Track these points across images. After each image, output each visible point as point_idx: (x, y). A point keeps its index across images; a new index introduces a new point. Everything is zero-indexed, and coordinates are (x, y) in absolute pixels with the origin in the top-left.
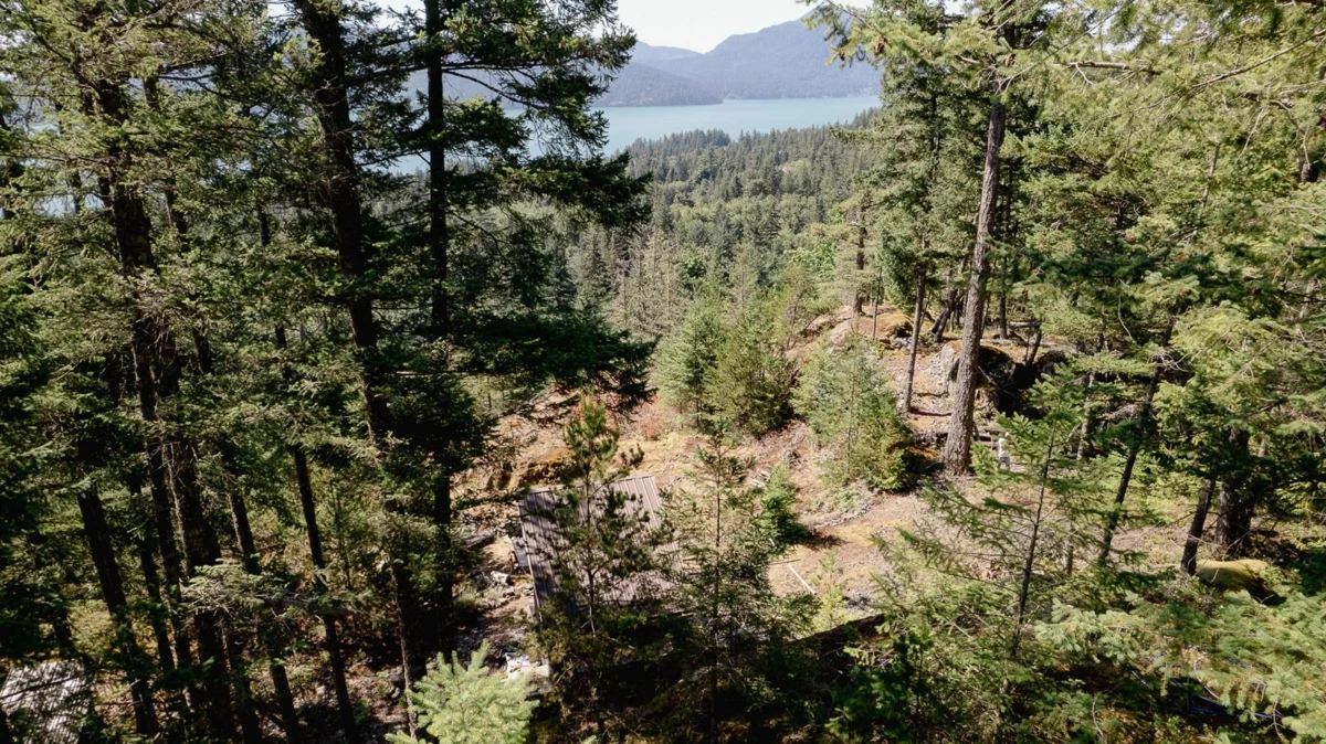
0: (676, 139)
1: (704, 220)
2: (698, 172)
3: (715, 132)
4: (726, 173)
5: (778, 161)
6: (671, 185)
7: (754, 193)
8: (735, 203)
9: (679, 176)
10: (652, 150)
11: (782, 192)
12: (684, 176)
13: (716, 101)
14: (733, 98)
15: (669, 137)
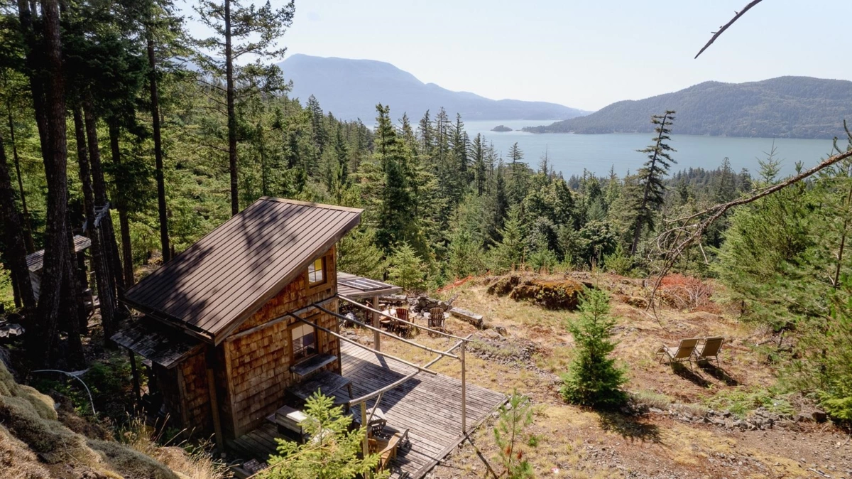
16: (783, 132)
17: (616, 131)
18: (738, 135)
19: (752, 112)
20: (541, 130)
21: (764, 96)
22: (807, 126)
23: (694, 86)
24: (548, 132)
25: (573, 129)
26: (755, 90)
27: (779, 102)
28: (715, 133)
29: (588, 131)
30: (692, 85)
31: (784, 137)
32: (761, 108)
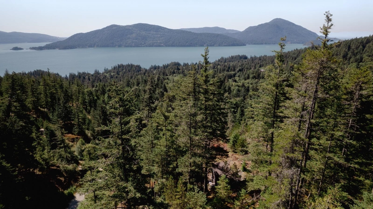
0: (232, 57)
1: (239, 86)
2: (238, 69)
3: (243, 55)
4: (246, 70)
5: (260, 66)
6: (230, 73)
7: (253, 78)
8: (247, 81)
9: (233, 70)
10: (225, 60)
11: (260, 78)
12: (234, 70)
13: (244, 45)
14: (249, 44)
15: (230, 56)
16: (143, 45)
17: (79, 47)
18: (128, 46)
19: (131, 37)
20: (41, 48)
21: (134, 31)
22: (150, 42)
23: (108, 26)
24: (44, 49)
25: (57, 47)
26: (130, 28)
27: (139, 33)
28: (120, 46)
29: (65, 48)
30: (107, 26)
31: (144, 46)
32: (134, 35)
